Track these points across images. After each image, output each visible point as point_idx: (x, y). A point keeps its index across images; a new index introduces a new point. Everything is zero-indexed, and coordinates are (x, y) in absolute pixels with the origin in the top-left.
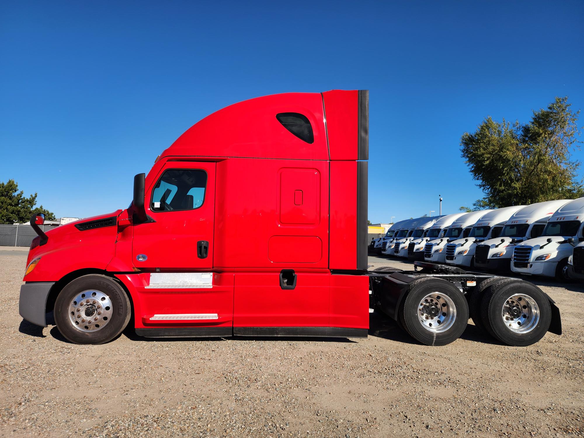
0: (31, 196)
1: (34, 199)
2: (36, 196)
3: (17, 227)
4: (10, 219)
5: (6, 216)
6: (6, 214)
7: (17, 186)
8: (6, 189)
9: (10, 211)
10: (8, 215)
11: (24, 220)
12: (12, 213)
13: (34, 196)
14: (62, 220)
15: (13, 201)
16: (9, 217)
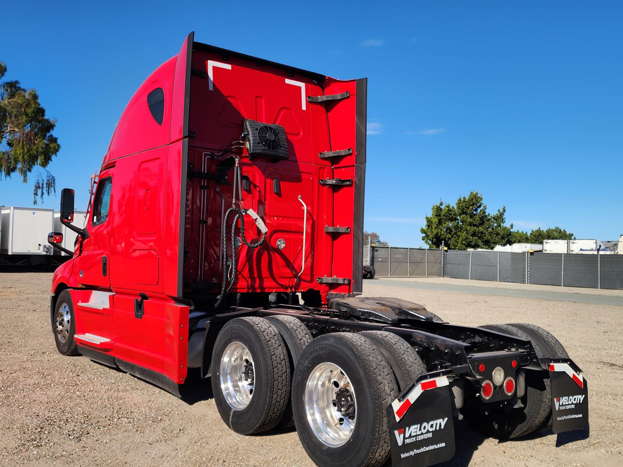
0: (499, 211)
1: (502, 214)
2: (504, 211)
3: (470, 254)
4: (471, 243)
5: (467, 240)
6: (466, 237)
7: (481, 199)
8: (466, 204)
9: (470, 233)
10: (468, 238)
11: (489, 244)
12: (472, 236)
13: (501, 211)
14: (546, 243)
15: (474, 220)
16: (469, 240)
